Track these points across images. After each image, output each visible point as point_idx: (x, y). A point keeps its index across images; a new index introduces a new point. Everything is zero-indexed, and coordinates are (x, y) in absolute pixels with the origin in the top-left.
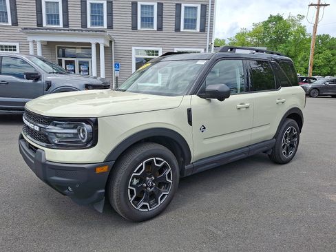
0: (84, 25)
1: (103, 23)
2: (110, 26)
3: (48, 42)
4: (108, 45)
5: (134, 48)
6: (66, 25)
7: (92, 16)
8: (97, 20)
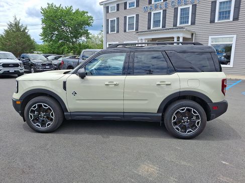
0: (175, 25)
1: (188, 21)
2: (193, 23)
3: (153, 39)
4: (190, 37)
5: (210, 37)
6: (164, 26)
7: (181, 18)
8: (184, 20)
